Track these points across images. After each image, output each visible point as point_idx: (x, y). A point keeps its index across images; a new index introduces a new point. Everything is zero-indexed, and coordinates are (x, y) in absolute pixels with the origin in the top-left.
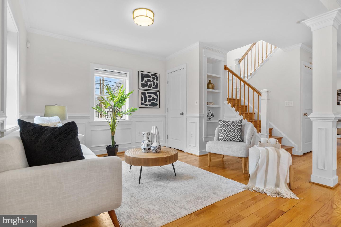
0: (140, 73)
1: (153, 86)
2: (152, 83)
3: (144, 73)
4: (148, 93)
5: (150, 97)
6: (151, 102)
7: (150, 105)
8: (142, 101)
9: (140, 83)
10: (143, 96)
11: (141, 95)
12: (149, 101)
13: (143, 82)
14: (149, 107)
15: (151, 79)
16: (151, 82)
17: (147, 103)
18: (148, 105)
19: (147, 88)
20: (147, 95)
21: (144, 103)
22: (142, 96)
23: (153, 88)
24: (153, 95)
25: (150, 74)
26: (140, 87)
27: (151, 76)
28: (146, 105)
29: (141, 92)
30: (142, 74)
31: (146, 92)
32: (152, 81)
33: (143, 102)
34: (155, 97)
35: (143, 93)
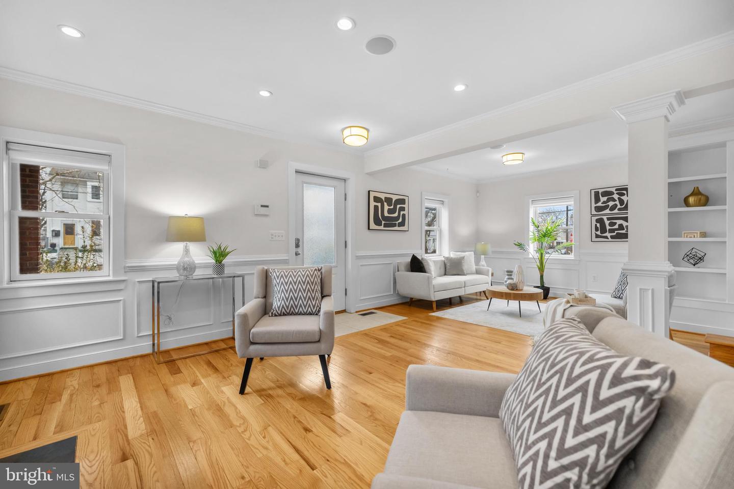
0: (593, 192)
1: (619, 206)
2: (617, 203)
3: (600, 191)
4: (608, 219)
5: (612, 224)
6: (616, 232)
7: (612, 237)
8: (596, 232)
9: (594, 205)
10: (598, 225)
11: (594, 223)
12: (611, 231)
13: (600, 204)
14: (610, 239)
15: (616, 196)
16: (614, 200)
17: (608, 234)
18: (609, 237)
19: (607, 211)
20: (607, 222)
21: (601, 235)
22: (596, 225)
23: (619, 209)
24: (619, 222)
25: (613, 190)
26: (594, 212)
27: (615, 192)
28: (606, 237)
29: (594, 218)
30: (597, 194)
31: (605, 218)
32: (617, 200)
33: (598, 233)
34: (625, 224)
35: (600, 221)
